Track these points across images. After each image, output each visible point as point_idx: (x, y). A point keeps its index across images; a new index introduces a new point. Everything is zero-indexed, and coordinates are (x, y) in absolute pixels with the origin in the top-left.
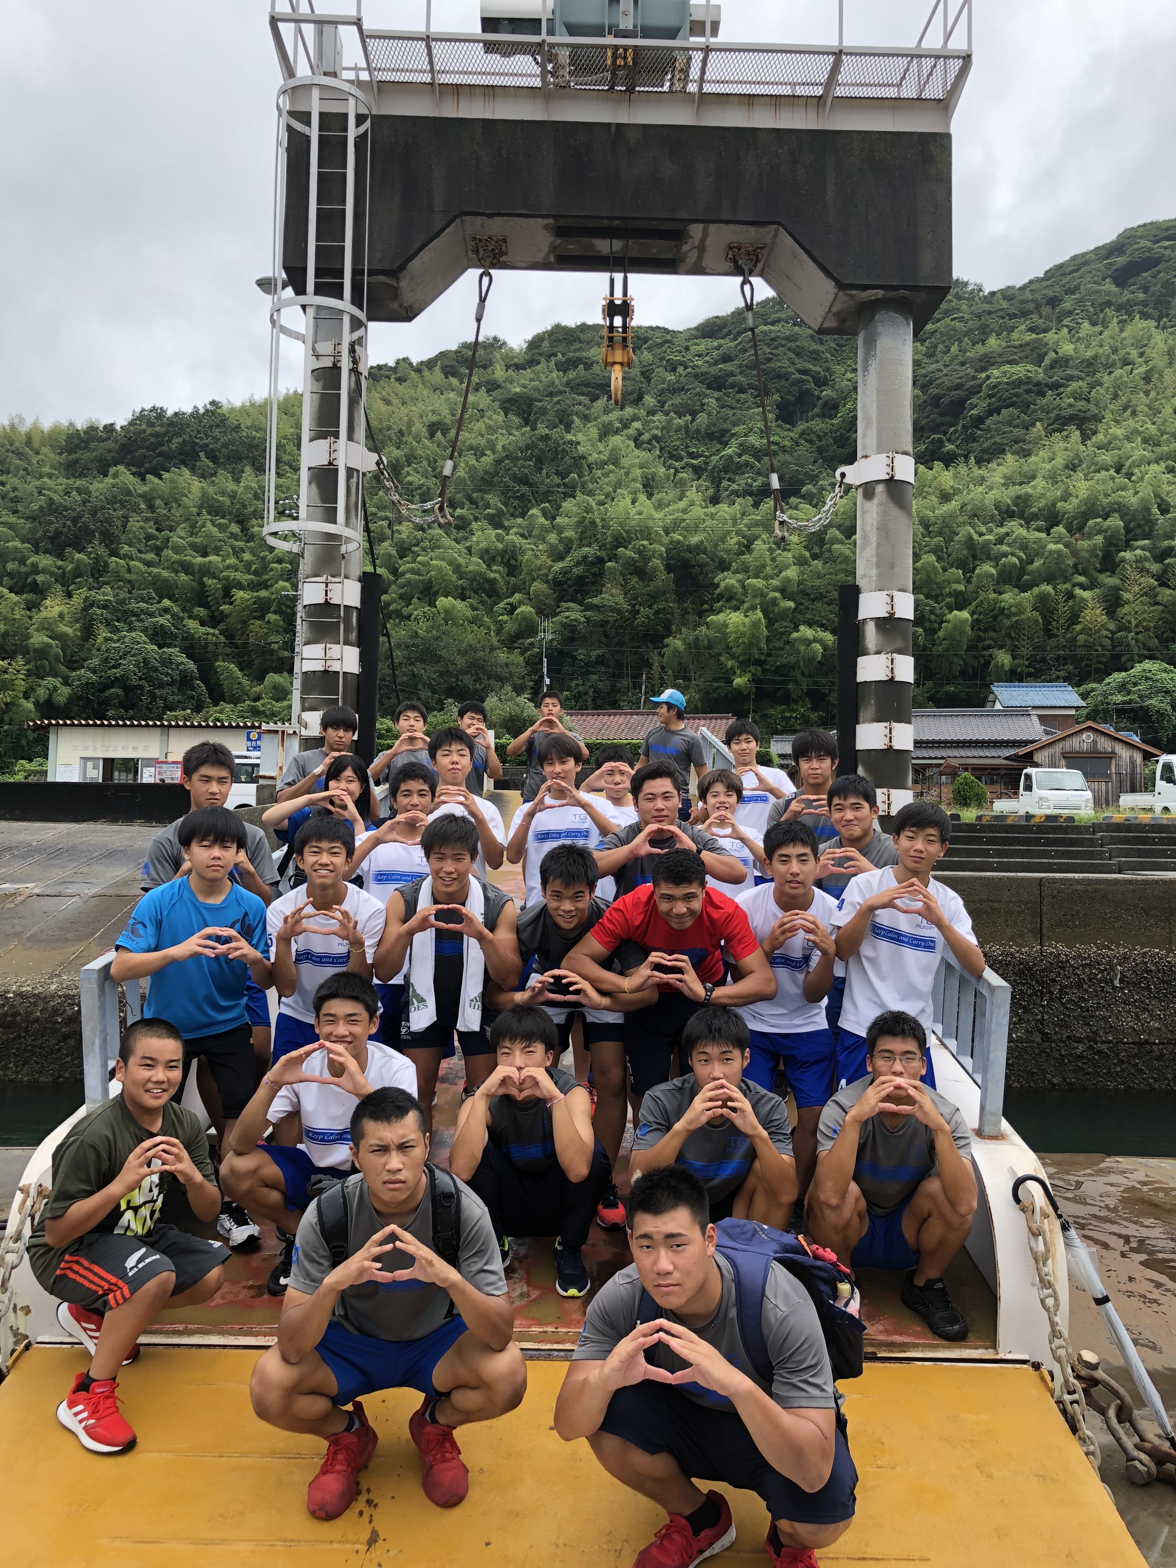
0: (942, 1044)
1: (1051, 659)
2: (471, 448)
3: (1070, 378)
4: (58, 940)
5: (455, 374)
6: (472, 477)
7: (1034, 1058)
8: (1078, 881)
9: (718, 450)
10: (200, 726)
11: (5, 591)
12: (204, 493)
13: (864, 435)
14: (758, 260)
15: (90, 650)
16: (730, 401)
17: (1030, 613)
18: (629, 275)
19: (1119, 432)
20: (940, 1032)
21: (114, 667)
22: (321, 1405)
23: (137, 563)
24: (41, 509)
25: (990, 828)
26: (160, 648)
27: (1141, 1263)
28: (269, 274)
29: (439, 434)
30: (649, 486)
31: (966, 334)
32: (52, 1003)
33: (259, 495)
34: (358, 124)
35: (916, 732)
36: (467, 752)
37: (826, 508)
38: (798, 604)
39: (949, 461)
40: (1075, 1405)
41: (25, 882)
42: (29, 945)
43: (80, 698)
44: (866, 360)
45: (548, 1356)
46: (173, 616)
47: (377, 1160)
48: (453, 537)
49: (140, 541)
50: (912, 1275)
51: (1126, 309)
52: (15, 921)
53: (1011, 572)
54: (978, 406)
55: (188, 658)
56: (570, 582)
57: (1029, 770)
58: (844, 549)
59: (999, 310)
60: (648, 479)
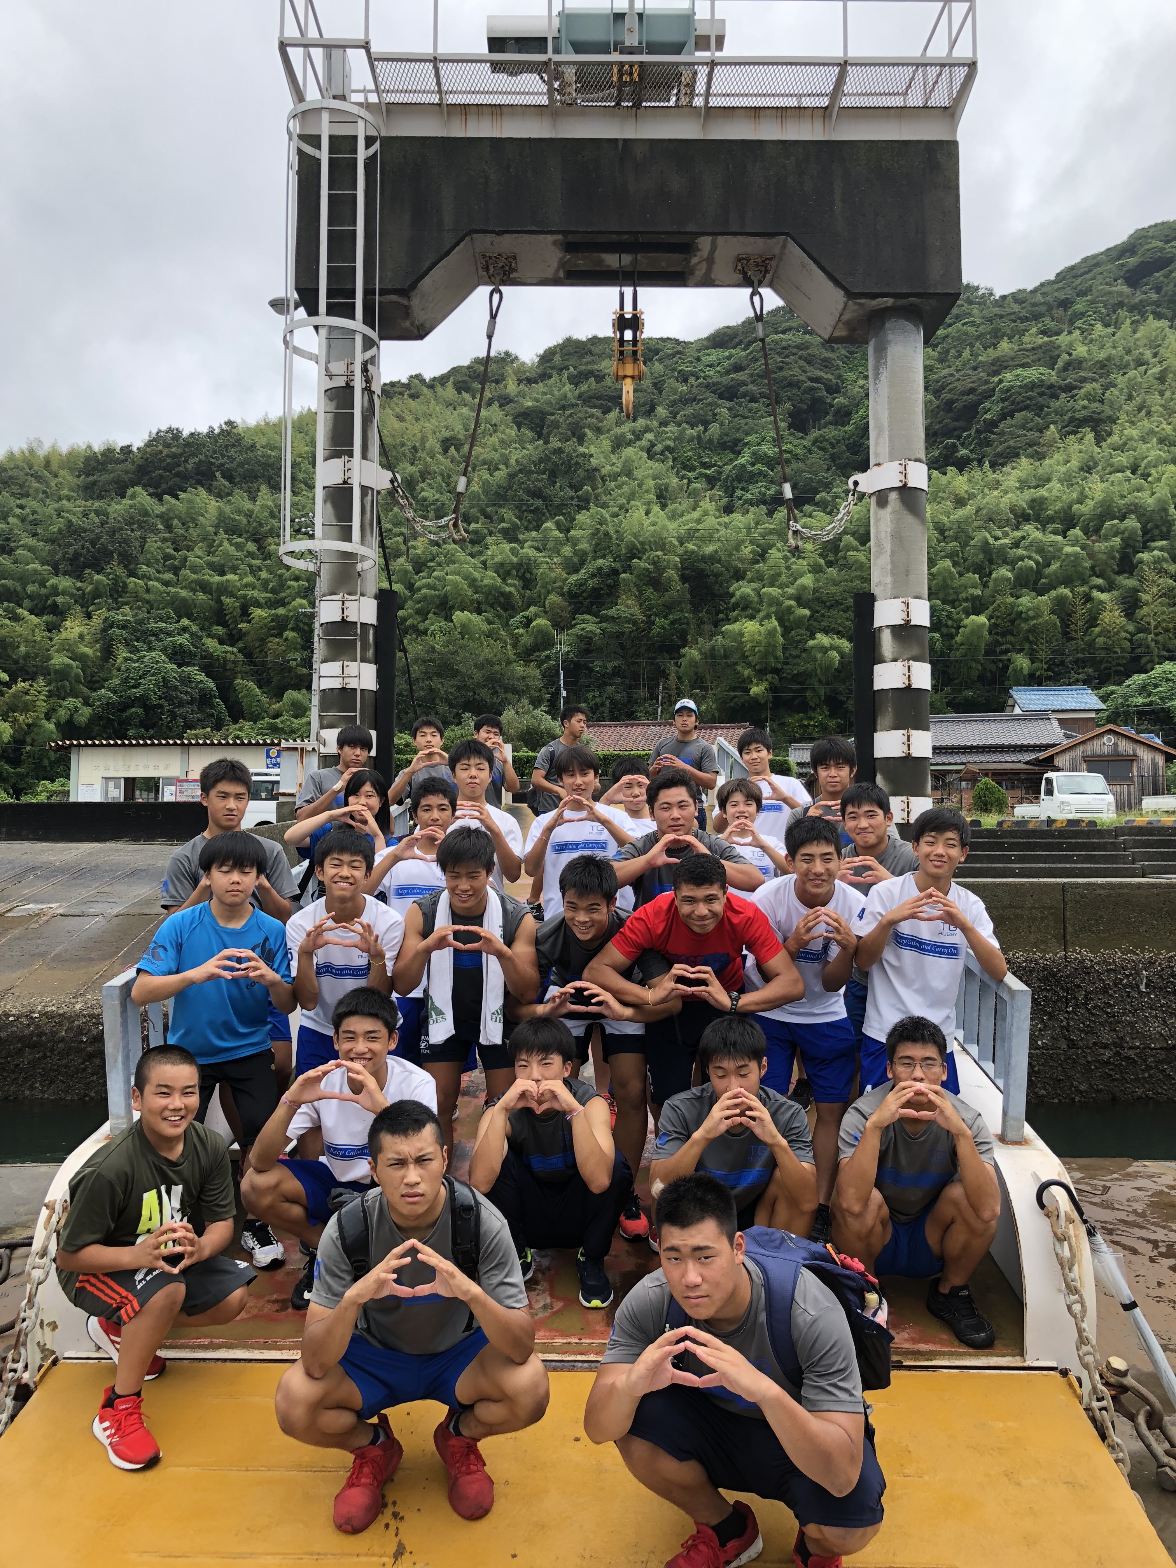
0: (964, 1050)
1: (1070, 662)
2: (485, 463)
3: (1084, 380)
4: (81, 960)
5: (467, 390)
6: (486, 492)
7: (1061, 1065)
8: (1101, 886)
9: (731, 460)
10: (220, 744)
11: (26, 613)
12: (221, 513)
13: (877, 444)
14: (767, 271)
15: (111, 670)
16: (742, 410)
17: (1047, 617)
18: (639, 289)
19: (1135, 433)
20: (961, 1039)
21: (134, 687)
22: (346, 1419)
23: (156, 584)
24: (60, 531)
25: (1011, 834)
26: (179, 667)
27: (1170, 1268)
28: (281, 294)
29: (452, 449)
30: (663, 497)
31: (978, 338)
32: (77, 1023)
33: (275, 514)
34: (368, 146)
35: (934, 738)
36: (486, 765)
37: (840, 516)
38: (814, 612)
39: (962, 465)
40: (1104, 1412)
41: (49, 903)
42: (53, 965)
43: (100, 718)
44: (877, 368)
45: (572, 1366)
46: (193, 635)
47: (397, 1173)
48: (468, 552)
49: (157, 561)
50: (937, 1282)
51: (1139, 310)
52: (40, 941)
53: (1027, 575)
54: (991, 410)
55: (207, 676)
56: (585, 594)
57: (1050, 775)
58: (859, 556)
59: (1010, 314)
60: (661, 490)
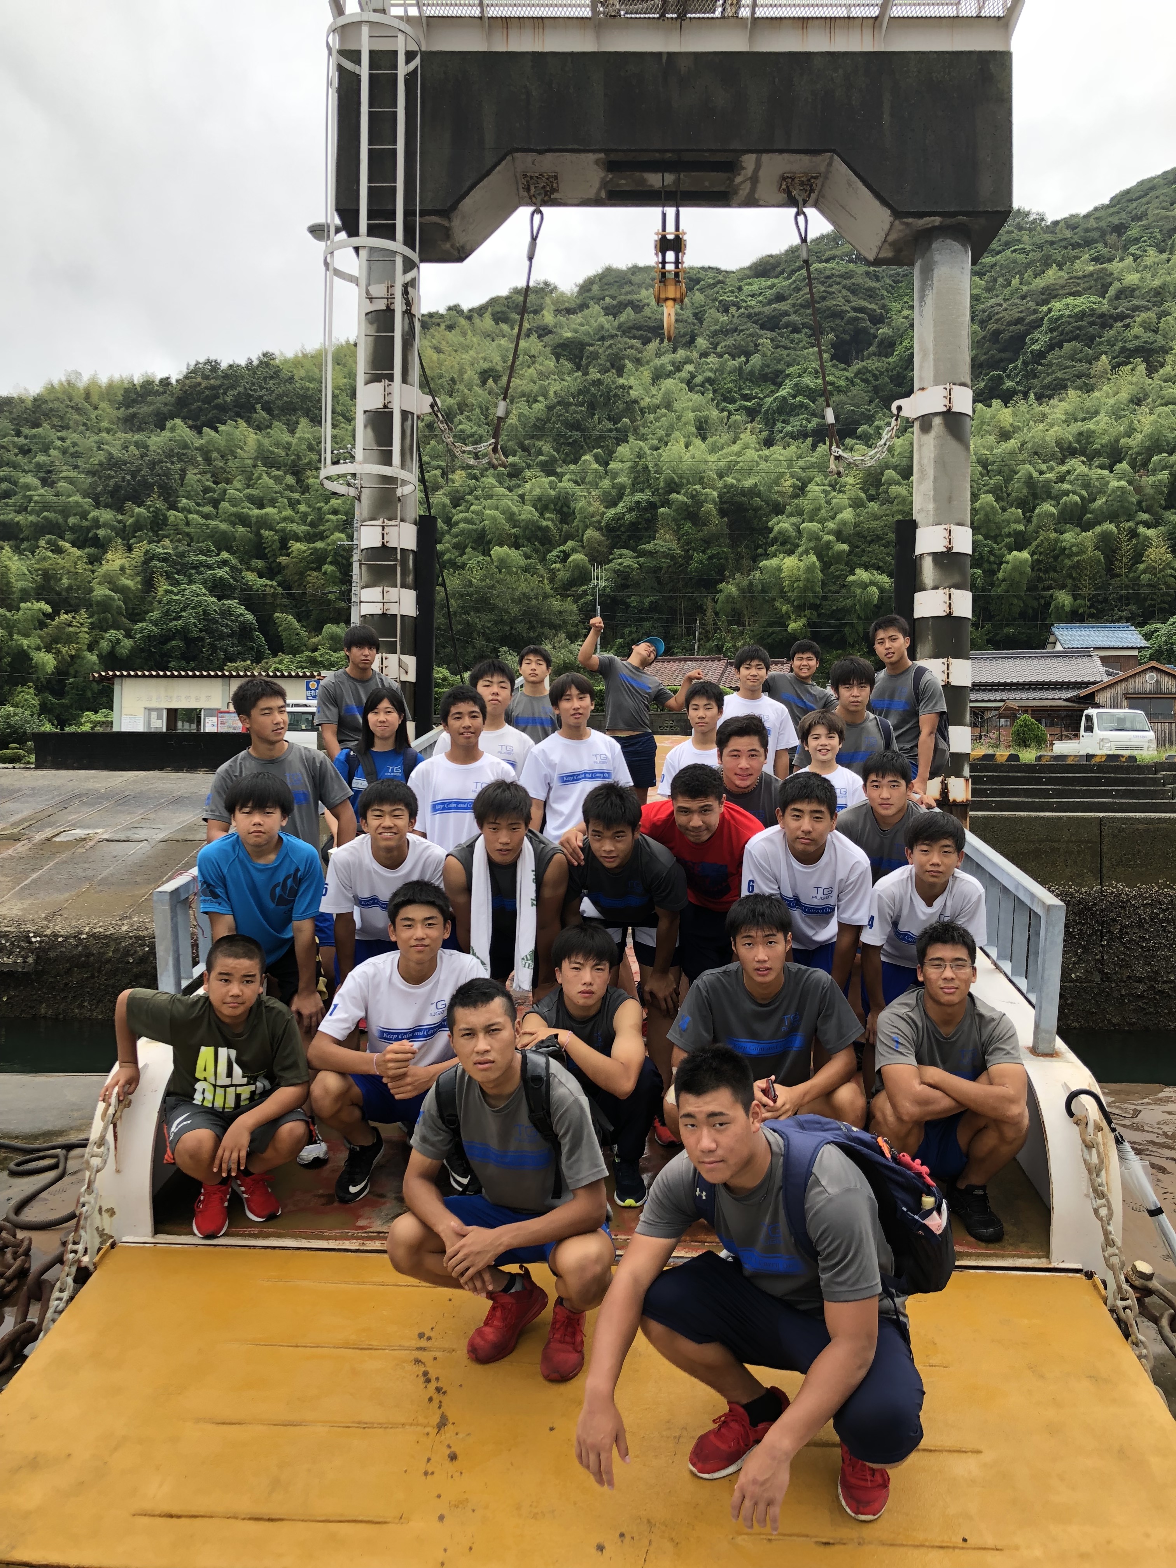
0: (998, 967)
1: (1113, 599)
2: (523, 395)
3: (1136, 309)
4: (128, 883)
5: (506, 320)
6: (524, 426)
7: (1094, 998)
8: (1139, 820)
9: (772, 392)
11: (68, 545)
12: (260, 445)
13: (921, 370)
14: (812, 191)
15: (152, 603)
16: (784, 342)
17: (1091, 553)
18: (681, 209)
21: (175, 619)
23: (195, 516)
24: (101, 464)
25: (1049, 768)
26: (219, 600)
28: (321, 220)
29: (490, 381)
30: (703, 429)
31: (1028, 266)
32: (123, 944)
33: (315, 447)
34: (408, 61)
35: (975, 670)
36: (508, 684)
37: (882, 442)
38: (853, 547)
39: (1007, 398)
40: (1129, 1312)
41: (96, 828)
42: (99, 888)
43: (142, 650)
44: (923, 290)
46: (232, 568)
47: (467, 1043)
48: (506, 485)
49: (197, 494)
52: (86, 865)
53: (1071, 511)
54: (1039, 340)
55: (247, 609)
56: (622, 529)
57: (1090, 711)
58: (902, 491)
59: (1061, 240)
60: (701, 423)
